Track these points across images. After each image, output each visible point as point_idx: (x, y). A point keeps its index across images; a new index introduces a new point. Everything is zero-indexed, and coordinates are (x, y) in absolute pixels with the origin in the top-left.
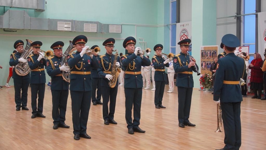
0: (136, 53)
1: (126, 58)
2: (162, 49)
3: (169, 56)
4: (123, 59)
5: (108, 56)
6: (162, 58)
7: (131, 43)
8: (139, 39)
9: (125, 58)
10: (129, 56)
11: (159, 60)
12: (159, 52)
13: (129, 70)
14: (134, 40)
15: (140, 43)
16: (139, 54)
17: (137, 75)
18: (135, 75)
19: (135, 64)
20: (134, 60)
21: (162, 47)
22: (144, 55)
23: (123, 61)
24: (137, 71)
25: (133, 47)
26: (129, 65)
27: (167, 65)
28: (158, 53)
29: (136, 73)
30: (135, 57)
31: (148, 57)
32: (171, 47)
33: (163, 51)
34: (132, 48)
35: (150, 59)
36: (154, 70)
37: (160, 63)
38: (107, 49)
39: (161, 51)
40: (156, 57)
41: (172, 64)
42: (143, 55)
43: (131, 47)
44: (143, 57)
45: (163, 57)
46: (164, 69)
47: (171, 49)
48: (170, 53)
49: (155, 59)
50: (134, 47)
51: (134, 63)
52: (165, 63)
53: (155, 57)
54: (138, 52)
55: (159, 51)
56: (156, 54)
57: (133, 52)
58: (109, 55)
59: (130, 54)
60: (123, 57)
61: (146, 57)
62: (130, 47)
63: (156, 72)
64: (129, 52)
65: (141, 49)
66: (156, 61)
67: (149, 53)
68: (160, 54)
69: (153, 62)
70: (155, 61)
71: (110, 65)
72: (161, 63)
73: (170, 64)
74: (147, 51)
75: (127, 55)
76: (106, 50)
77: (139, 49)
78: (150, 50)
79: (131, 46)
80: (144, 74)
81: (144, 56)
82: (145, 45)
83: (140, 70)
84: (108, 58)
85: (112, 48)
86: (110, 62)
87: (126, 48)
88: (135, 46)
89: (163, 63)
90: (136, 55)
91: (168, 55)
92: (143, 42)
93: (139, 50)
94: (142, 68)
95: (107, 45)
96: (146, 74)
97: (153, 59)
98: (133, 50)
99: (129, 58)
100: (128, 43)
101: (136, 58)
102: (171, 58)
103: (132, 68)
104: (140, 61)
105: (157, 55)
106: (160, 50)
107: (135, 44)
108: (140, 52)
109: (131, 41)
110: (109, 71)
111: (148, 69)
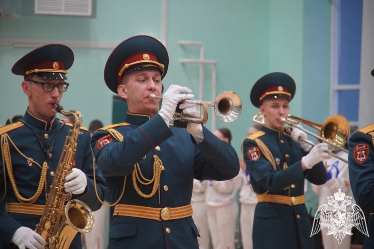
0: (166, 113)
1: (120, 137)
2: (289, 99)
3: (329, 130)
4: (104, 142)
5: (37, 131)
6: (289, 139)
7: (142, 67)
8: (182, 46)
9: (116, 140)
10: (136, 130)
11: (276, 148)
12: (274, 111)
13: (132, 199)
14: (160, 53)
15: (183, 64)
16: (182, 121)
17: (171, 223)
18: (163, 223)
19: (163, 168)
20: (158, 148)
21: (289, 85)
22: (204, 125)
23: (103, 154)
24: (170, 205)
25: (152, 84)
26: (135, 172)
27: (319, 175)
28: (273, 119)
29: (166, 213)
30: (161, 132)
31: (227, 134)
32: (335, 85)
33: (296, 106)
34: (147, 93)
35: (237, 144)
36: (250, 198)
37: (281, 165)
38: (30, 97)
39: (285, 107)
40: (261, 133)
41: (344, 167)
42: (202, 123)
43: (143, 86)
44: (199, 137)
45: (298, 132)
46: (299, 192)
47: (336, 96)
48: (332, 113)
49: (259, 142)
50: (159, 88)
51: (159, 166)
52: (307, 162)
53: (256, 135)
54: (178, 110)
55: (276, 106)
56: (263, 122)
57: (155, 112)
58: (41, 126)
59: (135, 120)
60: (106, 133)
61: (217, 133)
62: (137, 84)
63: (260, 207)
64: (132, 109)
65: (190, 96)
66: (262, 156)
67: (230, 118)
68: (283, 119)
69: (247, 158)
70: (260, 153)
71: (44, 173)
72: (285, 166)
73: (334, 171)
74: (224, 106)
75: (125, 124)
76: (27, 97)
77: (183, 96)
78: (235, 101)
79: (146, 79)
80: (206, 216)
81: (206, 132)
82: (207, 77)
83: (185, 199)
84: (34, 139)
85: (56, 92)
86: (46, 158)
87: (120, 90)
88: (164, 81)
89: (300, 164)
90: (168, 123)
91: (324, 122)
92: (201, 59)
93: (181, 102)
94: (194, 190)
95: (35, 79)
96: (215, 216)
97: (249, 144)
98: (152, 101)
99: (136, 140)
100: (131, 67)
101: (170, 142)
102: (339, 140)
103: (148, 189)
104: (187, 153)
105: (268, 126)
106: (281, 103)
107: (163, 73)
108: (188, 111)
109: (146, 56)
110: (37, 203)
111: (224, 194)
